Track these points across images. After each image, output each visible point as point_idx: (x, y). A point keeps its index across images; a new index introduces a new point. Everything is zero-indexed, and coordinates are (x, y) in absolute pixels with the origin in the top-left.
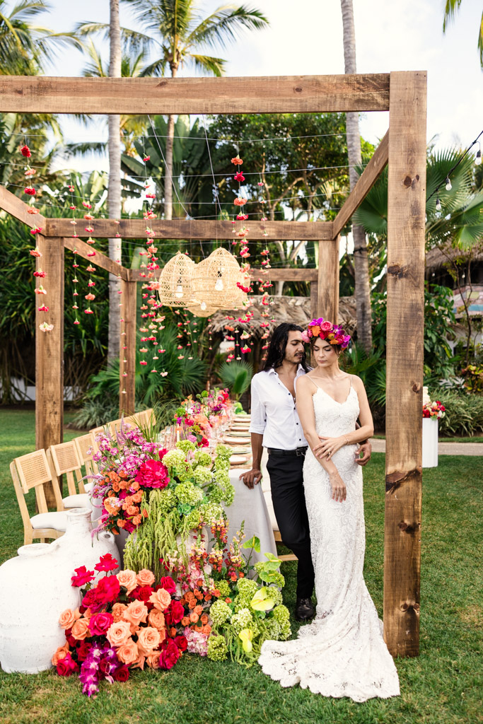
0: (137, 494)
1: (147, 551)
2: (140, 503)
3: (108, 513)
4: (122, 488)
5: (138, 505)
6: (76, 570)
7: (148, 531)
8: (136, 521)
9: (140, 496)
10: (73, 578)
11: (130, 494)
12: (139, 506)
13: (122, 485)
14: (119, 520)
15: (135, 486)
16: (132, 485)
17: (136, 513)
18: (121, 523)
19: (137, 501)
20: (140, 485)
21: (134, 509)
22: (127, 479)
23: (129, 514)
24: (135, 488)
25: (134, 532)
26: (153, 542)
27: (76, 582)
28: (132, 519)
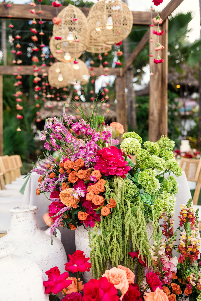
0: (99, 183)
1: (118, 245)
2: (105, 192)
3: (66, 206)
4: (81, 177)
5: (102, 194)
6: (47, 273)
7: (117, 222)
8: (105, 211)
9: (103, 184)
10: (45, 283)
11: (93, 183)
12: (104, 197)
13: (81, 175)
14: (80, 213)
15: (97, 174)
16: (93, 174)
17: (102, 204)
18: (82, 216)
19: (102, 190)
20: (101, 174)
21: (101, 198)
22: (84, 168)
23: (96, 204)
24: (97, 176)
25: (96, 224)
26: (124, 234)
27: (48, 287)
28: (100, 210)
